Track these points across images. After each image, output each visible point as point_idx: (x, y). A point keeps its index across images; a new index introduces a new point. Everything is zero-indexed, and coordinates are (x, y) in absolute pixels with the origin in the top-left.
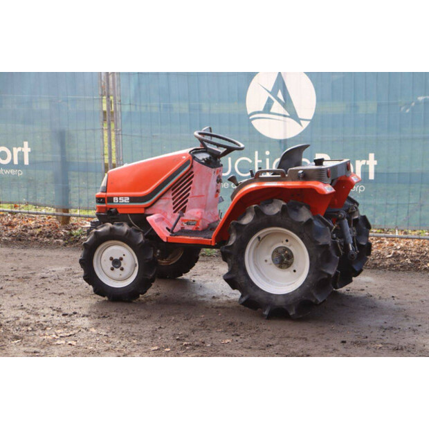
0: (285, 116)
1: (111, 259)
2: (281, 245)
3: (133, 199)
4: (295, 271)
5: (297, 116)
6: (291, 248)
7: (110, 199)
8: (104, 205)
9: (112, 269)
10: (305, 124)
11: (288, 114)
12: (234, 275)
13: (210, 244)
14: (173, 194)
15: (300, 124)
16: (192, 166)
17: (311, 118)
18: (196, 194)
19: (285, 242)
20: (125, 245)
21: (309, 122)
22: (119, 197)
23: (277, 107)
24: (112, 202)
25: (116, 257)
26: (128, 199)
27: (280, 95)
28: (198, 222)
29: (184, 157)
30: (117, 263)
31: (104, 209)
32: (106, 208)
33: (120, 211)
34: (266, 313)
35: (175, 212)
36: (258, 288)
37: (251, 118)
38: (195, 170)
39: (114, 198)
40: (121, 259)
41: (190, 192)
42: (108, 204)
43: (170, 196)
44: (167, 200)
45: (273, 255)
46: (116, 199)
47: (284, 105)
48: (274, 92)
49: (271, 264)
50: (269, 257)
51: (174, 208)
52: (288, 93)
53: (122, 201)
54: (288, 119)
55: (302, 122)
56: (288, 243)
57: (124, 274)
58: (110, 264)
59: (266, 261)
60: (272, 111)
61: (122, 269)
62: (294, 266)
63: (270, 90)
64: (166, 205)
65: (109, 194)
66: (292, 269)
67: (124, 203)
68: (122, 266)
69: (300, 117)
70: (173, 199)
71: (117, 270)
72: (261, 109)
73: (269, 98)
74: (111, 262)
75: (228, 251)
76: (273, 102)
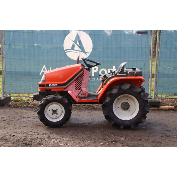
0: (80, 51)
1: (52, 110)
2: (124, 101)
3: (58, 85)
4: (130, 111)
5: (85, 51)
6: (128, 102)
7: (48, 85)
8: (44, 88)
9: (52, 114)
10: (88, 55)
11: (81, 50)
12: (109, 114)
13: (97, 102)
14: (75, 83)
15: (86, 54)
16: (84, 71)
17: (90, 52)
18: (85, 82)
19: (126, 100)
20: (59, 104)
21: (90, 54)
22: (52, 84)
23: (76, 48)
24: (49, 86)
25: (54, 109)
26: (56, 85)
27: (78, 43)
28: (86, 93)
29: (80, 67)
30: (54, 112)
31: (44, 90)
32: (45, 89)
33: (52, 90)
34: (122, 128)
35: (76, 90)
36: (118, 118)
37: (65, 52)
38: (85, 72)
39: (49, 85)
40: (57, 110)
41: (82, 81)
42: (46, 87)
43: (74, 83)
44: (73, 85)
45: (121, 105)
46: (50, 85)
47: (80, 47)
48: (75, 42)
49: (120, 109)
50: (120, 106)
51: (76, 88)
52: (81, 42)
53: (53, 86)
54: (81, 52)
55: (87, 53)
56: (128, 100)
57: (58, 116)
58: (52, 112)
59: (118, 108)
60: (75, 49)
61: (57, 114)
62: (130, 109)
63: (74, 41)
64: (72, 87)
65: (46, 83)
66: (129, 110)
67: (54, 86)
68: (57, 113)
69: (86, 52)
70: (75, 85)
71: (55, 115)
72: (70, 48)
73: (73, 44)
74: (52, 111)
75: (107, 104)
76: (75, 45)
